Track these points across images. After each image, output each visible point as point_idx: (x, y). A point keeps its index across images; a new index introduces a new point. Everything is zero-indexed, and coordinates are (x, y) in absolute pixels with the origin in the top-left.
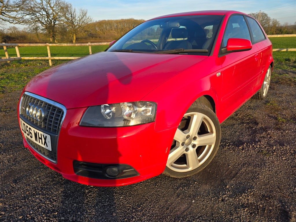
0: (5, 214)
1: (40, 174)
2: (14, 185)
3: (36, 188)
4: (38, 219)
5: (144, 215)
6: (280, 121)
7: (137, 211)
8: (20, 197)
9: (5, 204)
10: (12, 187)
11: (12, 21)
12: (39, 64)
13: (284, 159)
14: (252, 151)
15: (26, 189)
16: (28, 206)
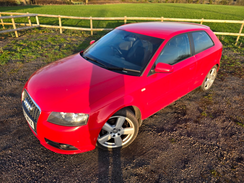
0: (11, 157)
1: (33, 135)
2: (18, 140)
3: (29, 144)
4: (26, 163)
6: (203, 115)
7: (77, 167)
8: (20, 148)
9: (12, 151)
10: (17, 141)
12: (53, 32)
13: (183, 147)
14: (165, 138)
15: (24, 144)
16: (23, 155)
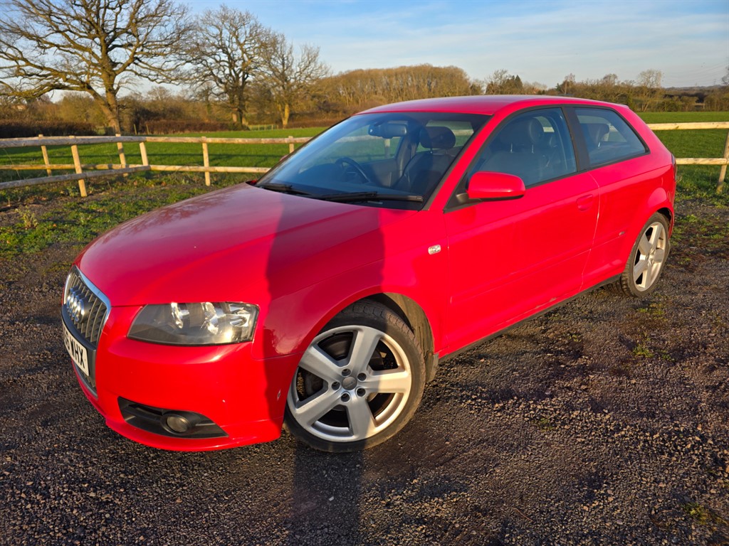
0: (9, 475)
1: (89, 416)
2: (40, 429)
3: (73, 439)
4: (54, 490)
5: (228, 509)
6: (639, 353)
7: (220, 501)
8: (42, 451)
9: (16, 459)
10: (36, 432)
11: (156, 78)
12: (185, 182)
13: (579, 440)
14: (518, 416)
15: (57, 439)
16: (48, 467)
